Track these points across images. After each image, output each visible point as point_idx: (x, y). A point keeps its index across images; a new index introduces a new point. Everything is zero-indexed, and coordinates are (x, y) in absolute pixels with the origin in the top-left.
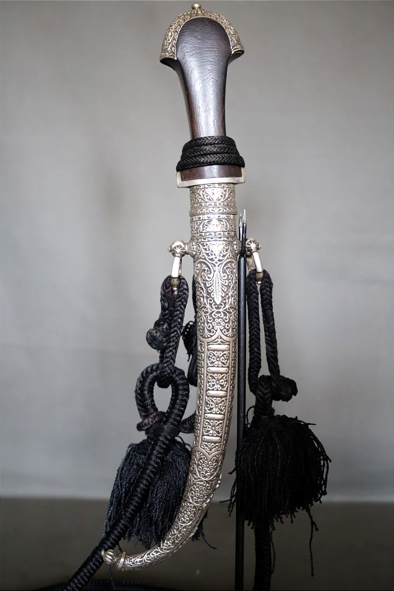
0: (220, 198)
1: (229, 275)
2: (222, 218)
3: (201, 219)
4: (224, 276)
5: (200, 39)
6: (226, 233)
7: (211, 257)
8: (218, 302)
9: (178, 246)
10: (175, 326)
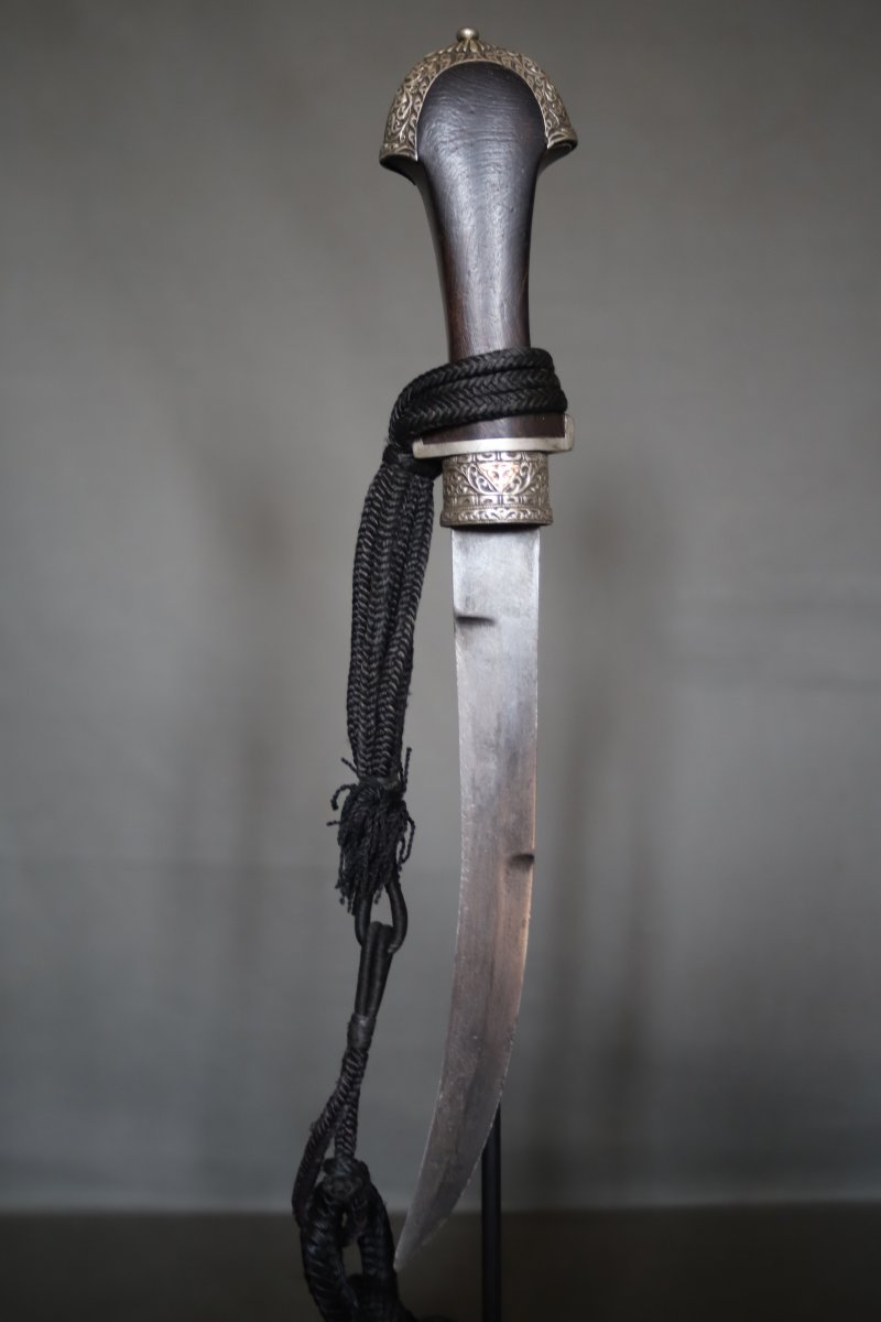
0: (512, 485)
5: (472, 112)
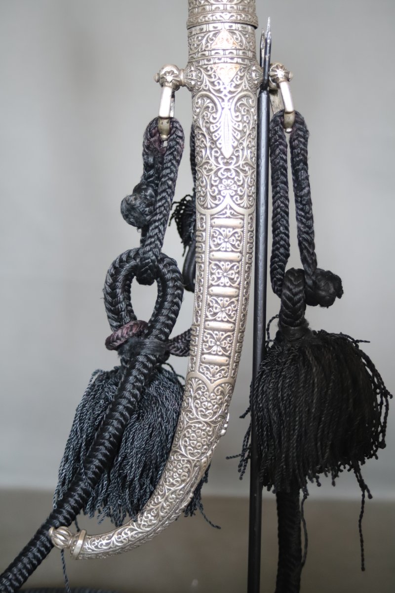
1: (244, 115)
2: (236, 30)
3: (204, 30)
4: (237, 117)
6: (241, 52)
7: (217, 88)
8: (227, 155)
9: (169, 73)
10: (164, 191)
